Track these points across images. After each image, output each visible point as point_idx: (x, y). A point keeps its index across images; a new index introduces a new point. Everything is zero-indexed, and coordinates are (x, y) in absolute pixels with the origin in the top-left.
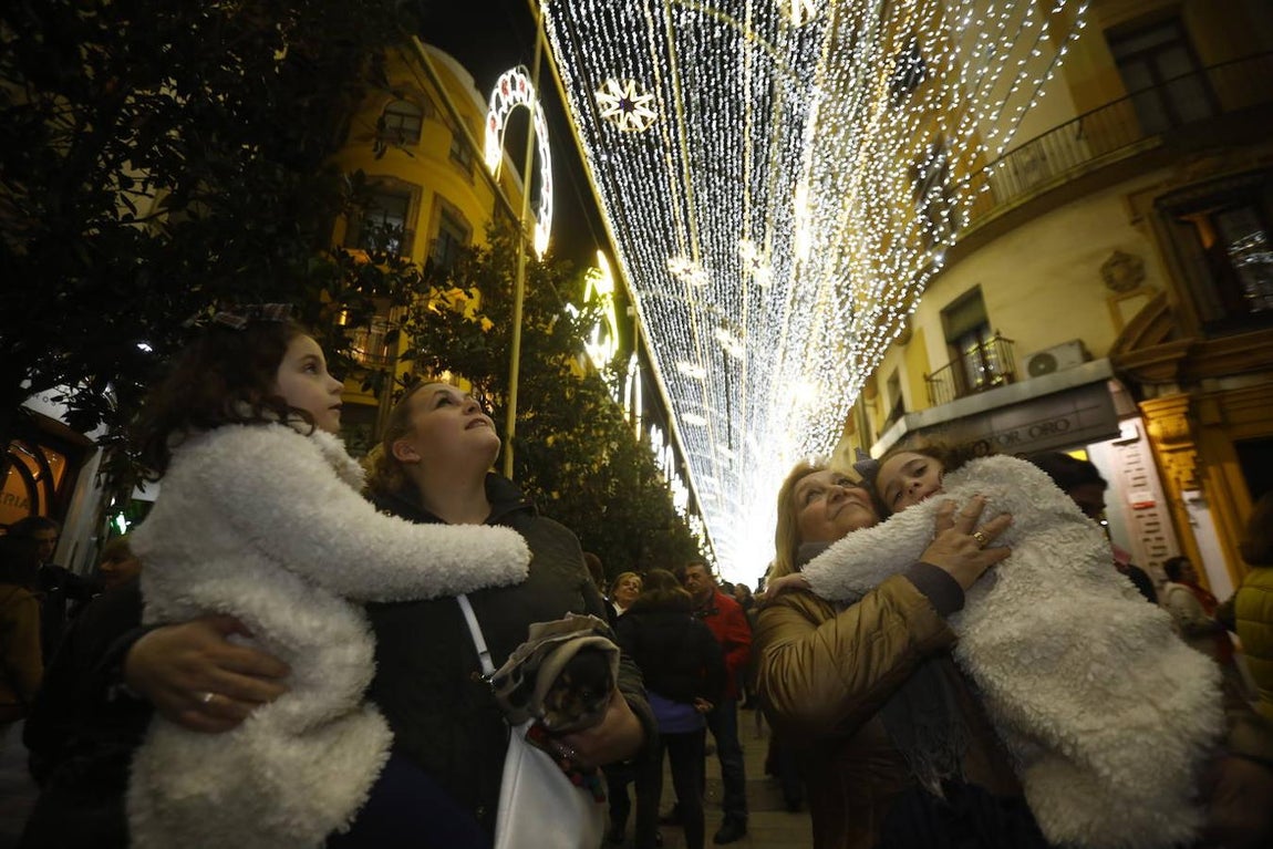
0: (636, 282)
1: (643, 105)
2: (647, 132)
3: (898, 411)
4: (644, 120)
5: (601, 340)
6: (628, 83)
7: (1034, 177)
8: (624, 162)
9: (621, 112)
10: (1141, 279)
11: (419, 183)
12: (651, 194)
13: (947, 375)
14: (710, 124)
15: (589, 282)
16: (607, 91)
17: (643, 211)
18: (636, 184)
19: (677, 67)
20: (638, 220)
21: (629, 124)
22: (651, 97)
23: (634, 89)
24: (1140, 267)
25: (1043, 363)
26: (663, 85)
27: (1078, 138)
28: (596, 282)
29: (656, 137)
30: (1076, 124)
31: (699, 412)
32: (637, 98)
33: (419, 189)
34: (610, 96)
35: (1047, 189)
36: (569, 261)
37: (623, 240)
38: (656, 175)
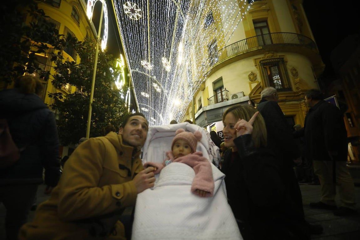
0: (131, 66)
1: (138, 12)
2: (138, 21)
3: (200, 107)
4: (138, 17)
5: (120, 81)
6: (134, 4)
7: (236, 51)
8: (130, 29)
9: (131, 13)
10: (256, 79)
11: (60, 22)
12: (138, 40)
13: (213, 99)
14: (157, 22)
15: (117, 63)
16: (127, 5)
17: (135, 45)
18: (133, 36)
19: (149, 3)
20: (133, 48)
21: (133, 17)
22: (140, 10)
23: (135, 7)
24: (256, 76)
25: (235, 96)
26: (144, 7)
27: (246, 44)
28: (119, 63)
29: (141, 23)
30: (246, 40)
31: (147, 107)
32: (136, 10)
33: (59, 24)
34: (128, 7)
35: (239, 55)
36: (112, 55)
37: (128, 53)
38: (140, 35)
